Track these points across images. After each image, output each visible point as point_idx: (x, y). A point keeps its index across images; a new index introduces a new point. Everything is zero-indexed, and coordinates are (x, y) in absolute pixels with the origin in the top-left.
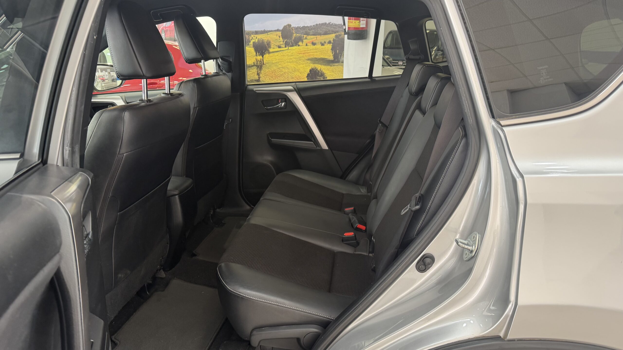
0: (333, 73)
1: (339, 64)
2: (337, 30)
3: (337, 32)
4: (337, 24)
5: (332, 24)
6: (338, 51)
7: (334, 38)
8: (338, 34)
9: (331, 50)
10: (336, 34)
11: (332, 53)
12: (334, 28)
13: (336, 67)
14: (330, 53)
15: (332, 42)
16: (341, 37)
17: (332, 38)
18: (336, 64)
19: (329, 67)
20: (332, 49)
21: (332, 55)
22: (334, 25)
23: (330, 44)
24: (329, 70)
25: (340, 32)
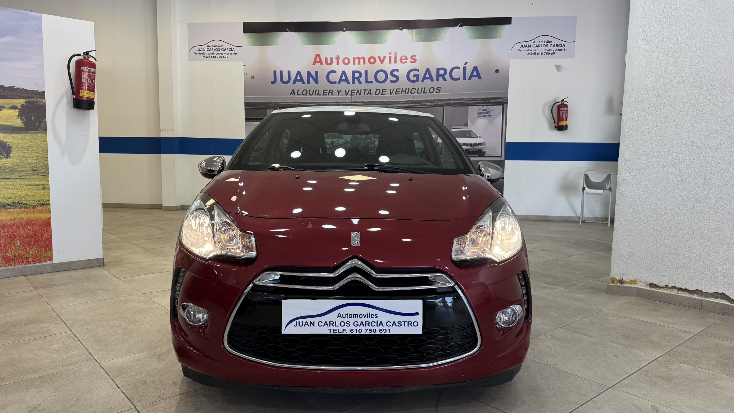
0: (25, 142)
1: (38, 132)
2: (29, 96)
3: (30, 98)
4: (29, 89)
5: (18, 89)
6: (33, 118)
7: (24, 103)
8: (31, 100)
9: (18, 116)
10: (26, 100)
11: (19, 119)
12: (21, 93)
13: (32, 135)
14: (17, 119)
15: (20, 107)
16: (38, 103)
17: (20, 104)
18: (30, 132)
19: (17, 135)
20: (20, 115)
21: (20, 121)
22: (21, 90)
23: (15, 110)
24: (15, 138)
25: (35, 99)
